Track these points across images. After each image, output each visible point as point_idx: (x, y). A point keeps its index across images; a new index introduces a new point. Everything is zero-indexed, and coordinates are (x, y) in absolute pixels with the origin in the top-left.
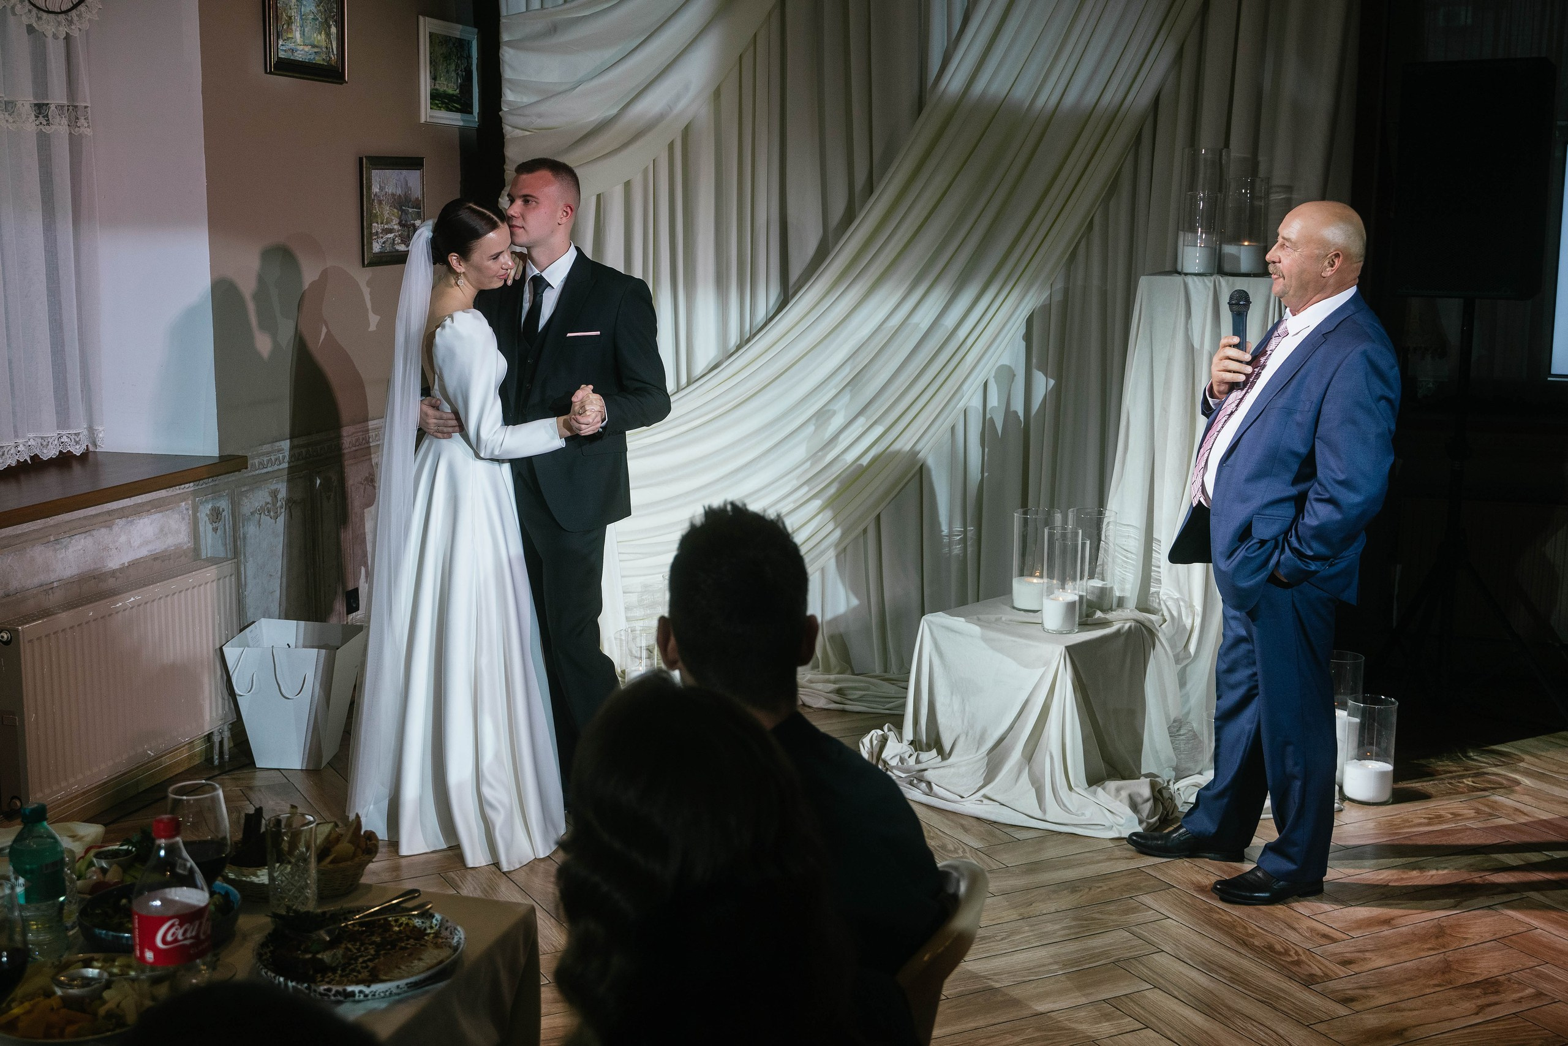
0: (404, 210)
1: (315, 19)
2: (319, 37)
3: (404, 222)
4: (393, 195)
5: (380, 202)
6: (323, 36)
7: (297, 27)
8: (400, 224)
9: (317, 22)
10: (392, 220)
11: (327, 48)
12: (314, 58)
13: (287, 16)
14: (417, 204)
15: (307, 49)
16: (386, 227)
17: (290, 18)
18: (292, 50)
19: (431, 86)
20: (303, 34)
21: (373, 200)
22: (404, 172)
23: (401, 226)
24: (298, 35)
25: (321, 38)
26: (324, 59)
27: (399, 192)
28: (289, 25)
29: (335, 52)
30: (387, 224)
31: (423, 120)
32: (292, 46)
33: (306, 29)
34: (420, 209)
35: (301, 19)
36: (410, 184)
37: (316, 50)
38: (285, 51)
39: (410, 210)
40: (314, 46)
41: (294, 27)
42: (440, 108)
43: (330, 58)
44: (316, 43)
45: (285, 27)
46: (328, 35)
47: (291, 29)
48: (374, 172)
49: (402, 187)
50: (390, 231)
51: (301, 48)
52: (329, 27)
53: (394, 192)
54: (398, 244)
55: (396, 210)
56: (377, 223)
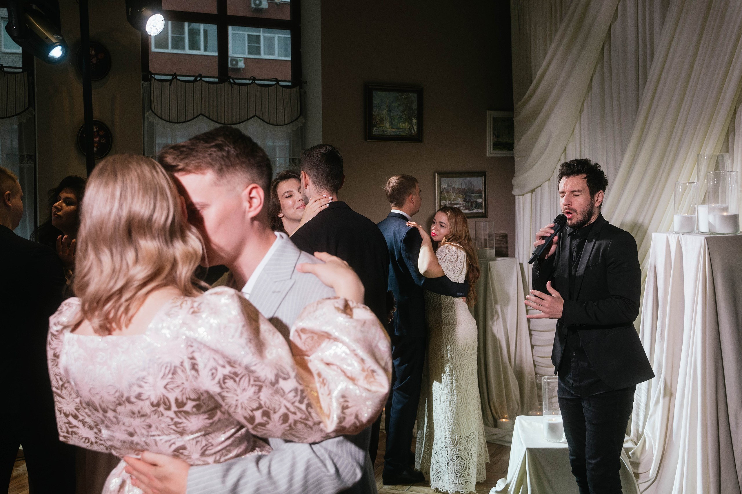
0: (467, 195)
1: (401, 117)
2: (403, 125)
3: (467, 200)
4: (459, 189)
5: (448, 192)
6: (406, 124)
7: (387, 122)
8: (465, 201)
9: (403, 119)
10: (458, 199)
11: (409, 129)
12: (399, 134)
13: (380, 118)
14: (479, 192)
15: (394, 130)
16: (452, 202)
17: (382, 118)
18: (383, 131)
19: (493, 140)
20: (391, 123)
21: (443, 191)
22: (468, 179)
23: (465, 202)
24: (388, 125)
25: (406, 125)
26: (407, 134)
27: (464, 187)
28: (381, 121)
29: (416, 130)
30: (453, 200)
31: (487, 156)
32: (383, 129)
33: (394, 122)
34: (482, 194)
35: (390, 118)
36: (473, 183)
37: (401, 130)
38: (378, 132)
39: (473, 195)
40: (399, 128)
41: (385, 122)
42: (502, 150)
43: (412, 133)
44: (401, 127)
45: (378, 122)
46: (411, 123)
47: (383, 123)
48: (442, 179)
49: (466, 184)
50: (457, 204)
51: (390, 130)
52: (412, 120)
53: (460, 187)
54: (463, 210)
55: (461, 195)
56: (446, 201)
